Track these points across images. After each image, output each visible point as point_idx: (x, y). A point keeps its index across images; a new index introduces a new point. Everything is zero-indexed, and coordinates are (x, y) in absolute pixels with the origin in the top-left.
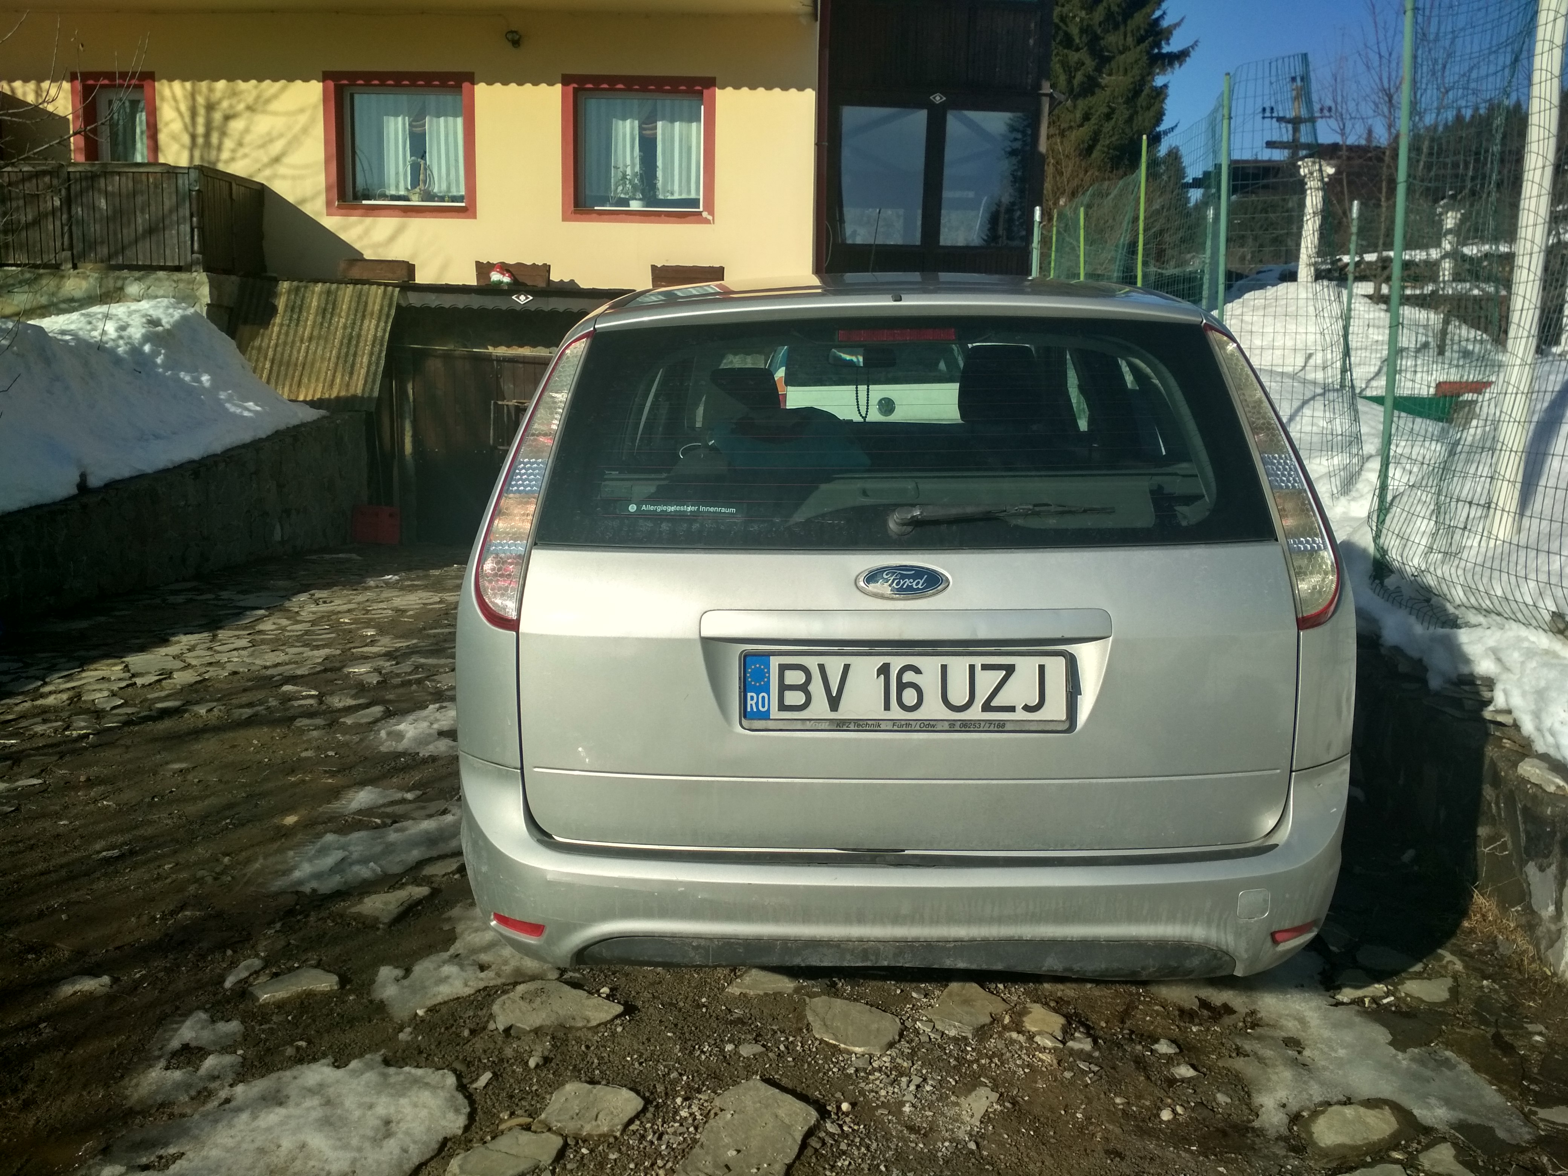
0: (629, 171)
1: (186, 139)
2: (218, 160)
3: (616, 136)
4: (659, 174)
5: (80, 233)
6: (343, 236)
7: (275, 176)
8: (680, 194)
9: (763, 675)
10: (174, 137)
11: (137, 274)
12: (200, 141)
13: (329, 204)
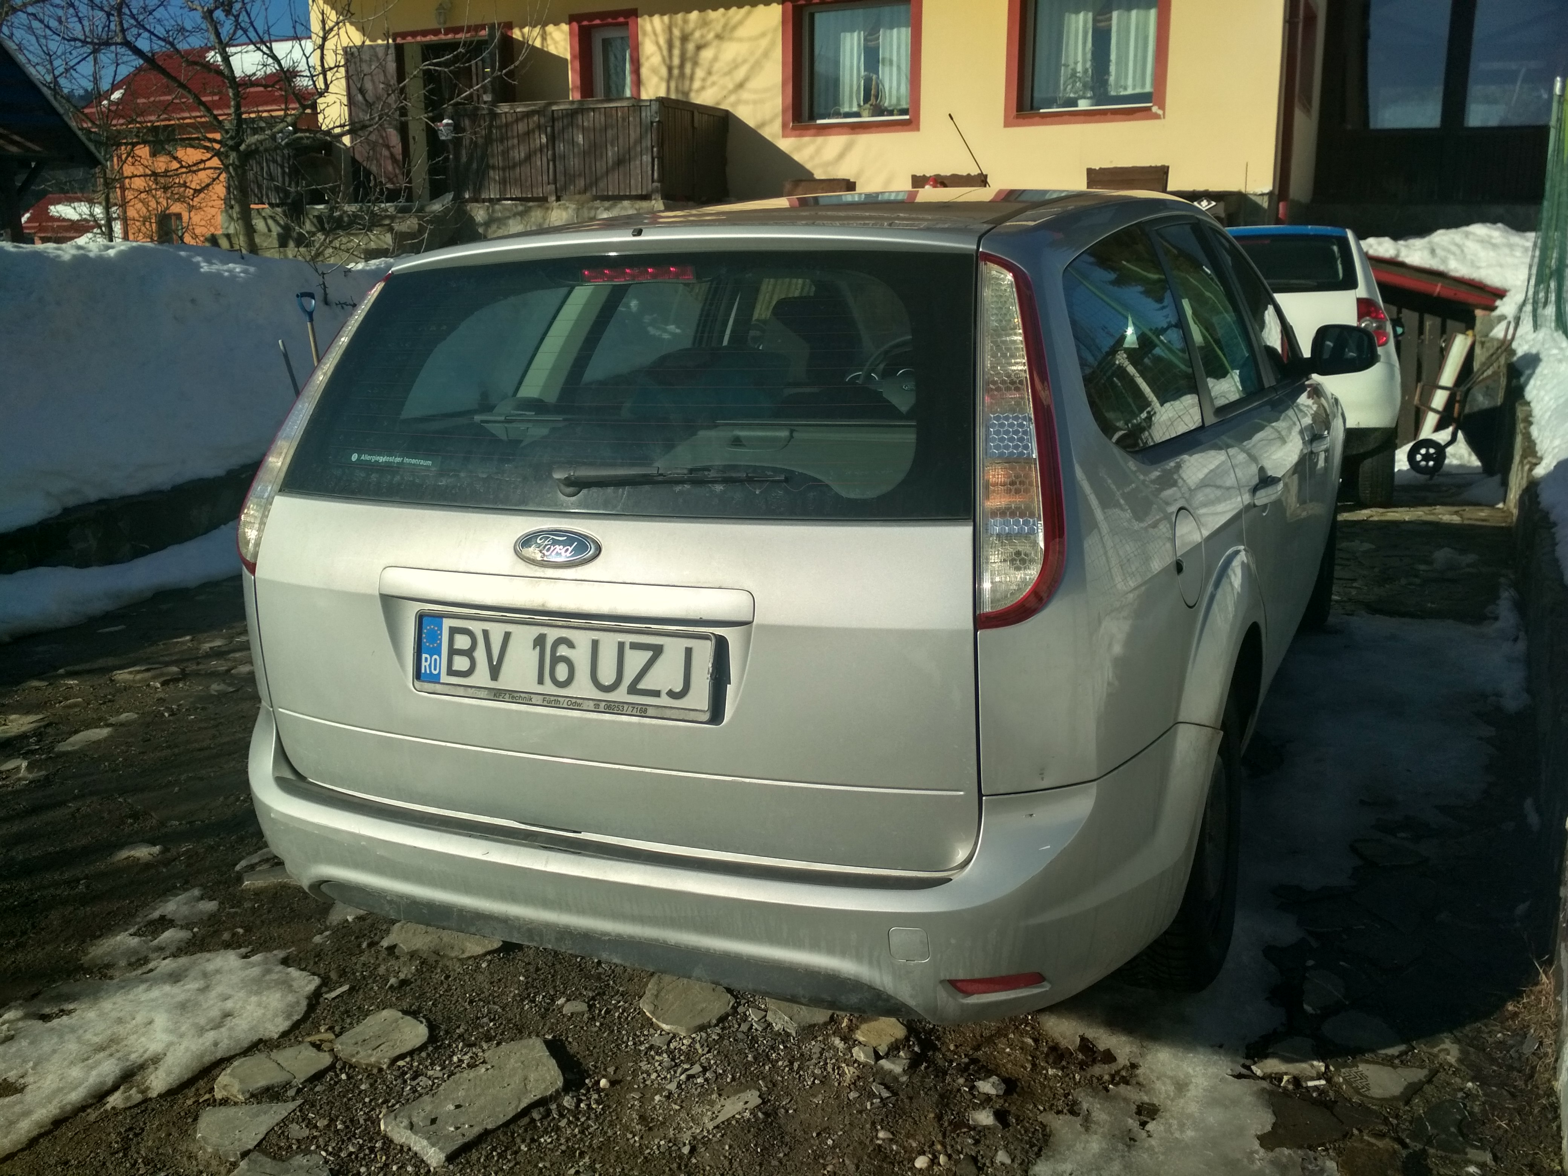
0: (1079, 68)
1: (664, 71)
2: (690, 90)
3: (1068, 32)
4: (1113, 68)
5: (562, 168)
6: (796, 157)
7: (738, 102)
8: (1134, 89)
9: (436, 637)
10: (654, 71)
11: (607, 204)
12: (676, 72)
13: (784, 126)
